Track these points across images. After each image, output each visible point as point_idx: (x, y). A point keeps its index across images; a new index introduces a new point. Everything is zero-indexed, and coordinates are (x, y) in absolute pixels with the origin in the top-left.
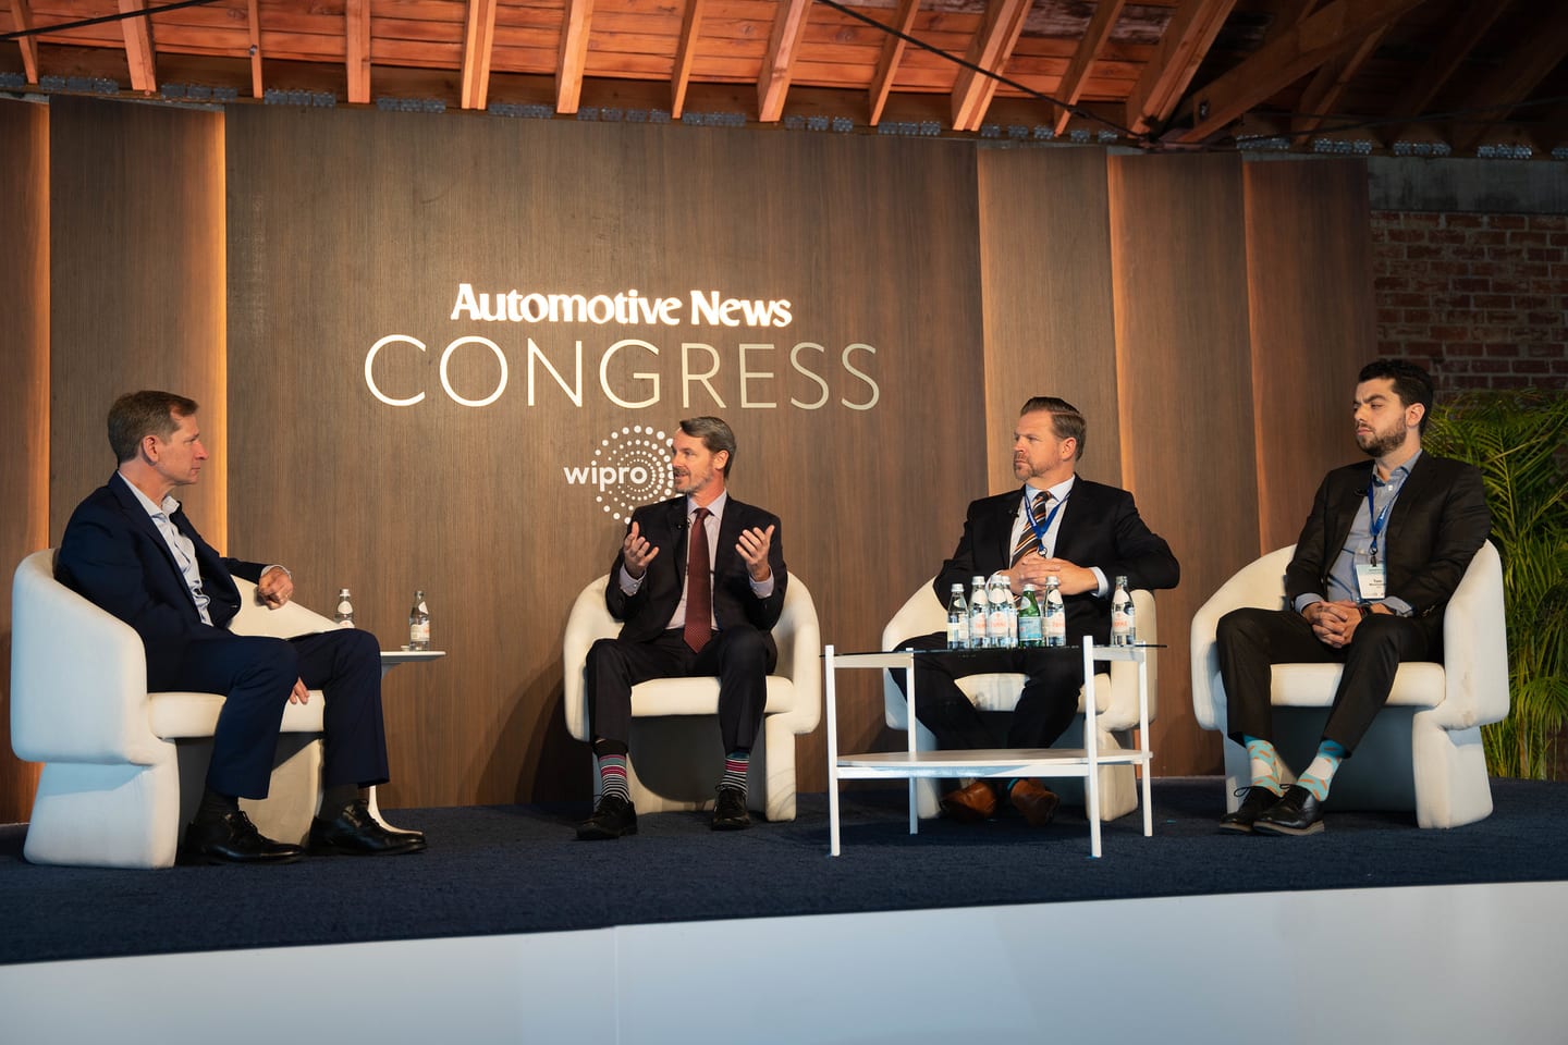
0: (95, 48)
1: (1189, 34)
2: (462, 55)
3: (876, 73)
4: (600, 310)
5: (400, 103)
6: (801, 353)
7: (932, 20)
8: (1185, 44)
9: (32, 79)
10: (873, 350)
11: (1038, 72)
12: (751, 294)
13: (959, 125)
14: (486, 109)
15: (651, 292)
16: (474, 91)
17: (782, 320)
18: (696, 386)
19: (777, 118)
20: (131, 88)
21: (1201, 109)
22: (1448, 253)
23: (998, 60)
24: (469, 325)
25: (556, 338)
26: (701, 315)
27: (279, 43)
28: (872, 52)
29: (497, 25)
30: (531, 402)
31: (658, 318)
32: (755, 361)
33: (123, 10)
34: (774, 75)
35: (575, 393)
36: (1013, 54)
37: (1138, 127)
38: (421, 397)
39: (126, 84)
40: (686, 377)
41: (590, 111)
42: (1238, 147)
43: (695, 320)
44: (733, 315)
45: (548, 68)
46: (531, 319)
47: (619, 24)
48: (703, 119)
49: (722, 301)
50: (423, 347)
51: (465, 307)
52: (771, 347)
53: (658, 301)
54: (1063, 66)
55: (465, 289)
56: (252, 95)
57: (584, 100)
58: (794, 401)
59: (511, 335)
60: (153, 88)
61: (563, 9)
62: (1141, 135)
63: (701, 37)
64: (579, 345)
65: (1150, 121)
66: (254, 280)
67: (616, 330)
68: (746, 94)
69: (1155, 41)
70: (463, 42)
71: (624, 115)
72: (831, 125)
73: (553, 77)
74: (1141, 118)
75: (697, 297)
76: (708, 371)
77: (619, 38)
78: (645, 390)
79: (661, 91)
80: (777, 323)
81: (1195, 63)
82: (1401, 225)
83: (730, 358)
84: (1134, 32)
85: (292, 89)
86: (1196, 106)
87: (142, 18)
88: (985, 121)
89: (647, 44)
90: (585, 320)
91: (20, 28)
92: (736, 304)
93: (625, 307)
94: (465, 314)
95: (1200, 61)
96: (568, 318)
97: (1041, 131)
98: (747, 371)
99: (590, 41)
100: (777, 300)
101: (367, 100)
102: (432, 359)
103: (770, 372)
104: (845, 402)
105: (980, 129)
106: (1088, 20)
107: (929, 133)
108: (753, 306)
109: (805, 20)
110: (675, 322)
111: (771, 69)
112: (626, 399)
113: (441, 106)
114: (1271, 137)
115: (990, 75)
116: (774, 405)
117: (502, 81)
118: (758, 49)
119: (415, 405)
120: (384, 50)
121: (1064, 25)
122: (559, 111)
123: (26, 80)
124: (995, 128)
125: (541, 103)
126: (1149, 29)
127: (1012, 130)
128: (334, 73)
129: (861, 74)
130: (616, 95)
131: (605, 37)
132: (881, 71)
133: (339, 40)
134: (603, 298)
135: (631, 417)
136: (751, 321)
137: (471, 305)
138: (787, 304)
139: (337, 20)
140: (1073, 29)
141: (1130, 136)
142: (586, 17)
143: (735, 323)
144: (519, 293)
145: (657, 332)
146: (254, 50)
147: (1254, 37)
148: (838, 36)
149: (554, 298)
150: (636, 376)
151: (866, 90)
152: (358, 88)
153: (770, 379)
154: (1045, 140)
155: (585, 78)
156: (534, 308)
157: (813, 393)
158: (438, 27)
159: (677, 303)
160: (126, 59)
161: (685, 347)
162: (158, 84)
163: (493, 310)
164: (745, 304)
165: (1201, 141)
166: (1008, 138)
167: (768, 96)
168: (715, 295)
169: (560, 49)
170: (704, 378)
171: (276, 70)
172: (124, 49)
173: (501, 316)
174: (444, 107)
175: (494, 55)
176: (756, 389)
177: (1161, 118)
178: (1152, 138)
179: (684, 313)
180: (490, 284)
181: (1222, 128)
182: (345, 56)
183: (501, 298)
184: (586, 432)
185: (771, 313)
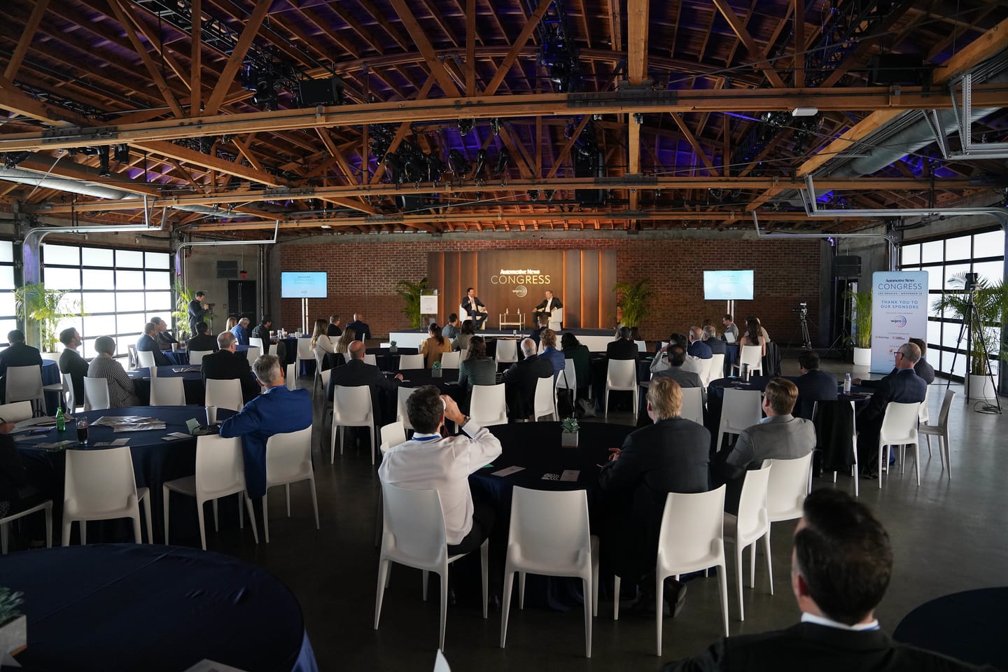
4: (517, 272)
6: (540, 277)
10: (549, 276)
12: (536, 270)
15: (523, 270)
18: (528, 281)
22: (682, 246)
24: (502, 274)
25: (512, 276)
26: (529, 273)
32: (535, 278)
35: (514, 282)
46: (509, 274)
49: (531, 271)
50: (497, 277)
52: (537, 276)
55: (502, 270)
59: (507, 276)
64: (515, 276)
67: (519, 275)
75: (528, 270)
82: (674, 241)
83: (532, 278)
93: (520, 272)
96: (514, 273)
103: (537, 279)
104: (546, 282)
112: (520, 283)
116: (537, 283)
119: (497, 283)
136: (535, 273)
143: (533, 273)
145: (524, 275)
149: (512, 271)
150: (521, 280)
157: (541, 281)
161: (527, 276)
176: (535, 281)
179: (526, 272)
183: (506, 271)
184: (516, 286)
185: (538, 272)
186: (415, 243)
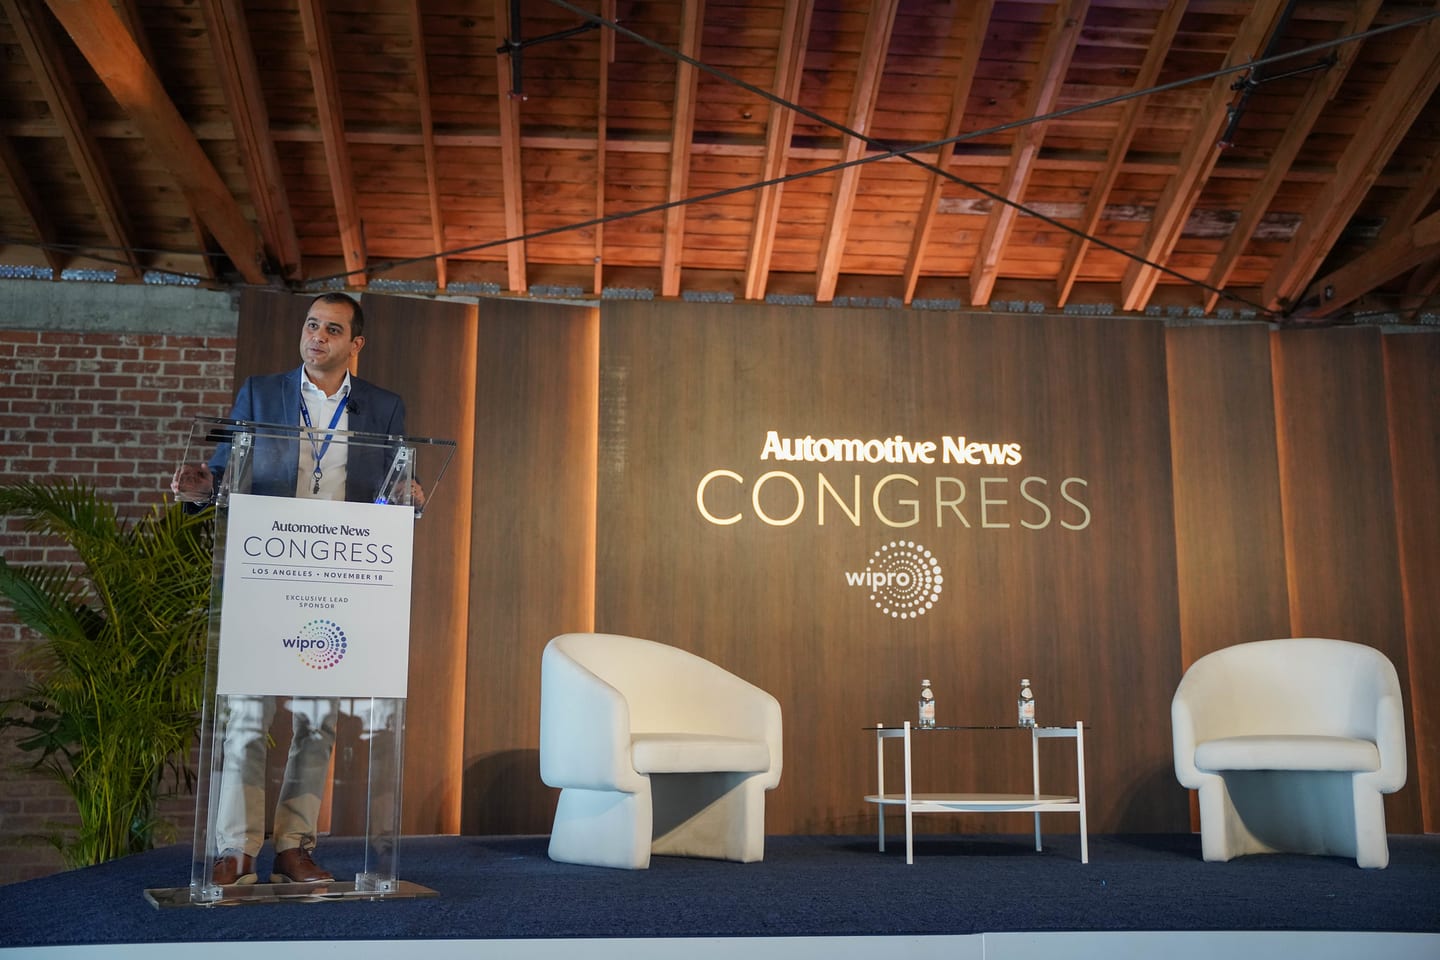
0: (485, 262)
1: (1316, 235)
2: (747, 260)
3: (1063, 267)
4: (874, 452)
5: (700, 296)
6: (1030, 486)
7: (1109, 227)
8: (1314, 241)
9: (442, 284)
10: (1085, 483)
11: (1192, 264)
12: (989, 438)
13: (1128, 306)
14: (764, 299)
15: (912, 438)
16: (755, 285)
17: (1013, 459)
18: (947, 510)
19: (985, 302)
20: (508, 290)
21: (1326, 292)
23: (1161, 256)
24: (773, 463)
25: (841, 473)
26: (951, 456)
27: (615, 254)
28: (1059, 252)
29: (778, 236)
30: (821, 522)
31: (918, 459)
32: (993, 491)
33: (509, 237)
34: (985, 270)
35: (854, 515)
36: (1174, 252)
37: (1273, 306)
38: (739, 517)
39: (505, 288)
40: (940, 503)
41: (843, 299)
42: (1356, 321)
43: (946, 460)
44: (975, 456)
45: (810, 267)
46: (822, 459)
47: (867, 234)
48: (928, 304)
49: (967, 444)
50: (740, 479)
51: (771, 450)
52: (1005, 480)
53: (918, 444)
54: (1211, 260)
55: (772, 436)
56: (593, 292)
57: (838, 292)
58: (1023, 523)
59: (807, 471)
60: (524, 289)
61: (824, 224)
62: (1278, 312)
63: (930, 243)
64: (857, 478)
65: (1283, 301)
66: (618, 430)
67: (885, 467)
68: (959, 285)
69: (1287, 240)
70: (749, 249)
71: (868, 302)
72: (1027, 308)
73: (815, 273)
74: (1275, 299)
75: (947, 441)
76: (956, 498)
77: (865, 244)
78: (908, 513)
79: (894, 284)
80: (1009, 461)
81: (1320, 256)
83: (973, 488)
84: (1271, 233)
85: (622, 287)
86: (1322, 291)
87: (522, 242)
88: (1150, 302)
89: (886, 248)
90: (862, 460)
91: (438, 252)
92: (978, 447)
93: (893, 449)
94: (772, 455)
95: (1326, 254)
96: (849, 458)
97: (1193, 310)
98: (987, 498)
99: (846, 247)
100: (1009, 444)
101: (676, 293)
102: (747, 489)
103: (1004, 499)
104: (1063, 523)
105: (1145, 310)
106: (1233, 225)
107: (1104, 313)
108: (991, 448)
109: (1011, 228)
110: (931, 461)
111: (982, 265)
112: (893, 520)
113: (730, 297)
114: (1383, 313)
115: (1156, 266)
116: (1007, 526)
117: (777, 278)
118: (971, 251)
119: (735, 524)
120: (691, 257)
121: (1215, 228)
122: (819, 299)
123: (438, 287)
124: (1157, 308)
125: (804, 293)
126: (1283, 231)
127: (1170, 310)
128: (653, 274)
129: (1051, 268)
130: (861, 287)
131: (854, 244)
132: (1067, 266)
133: (658, 251)
134: (875, 442)
135: (898, 534)
136: (990, 461)
137: (776, 449)
138: (1018, 447)
139: (658, 236)
140: (1221, 232)
141: (1266, 313)
142: (843, 230)
143: (977, 462)
144: (812, 438)
145: (917, 469)
146: (598, 260)
147: (1369, 235)
148: (1034, 240)
149: (839, 443)
150: (901, 502)
151: (1054, 280)
152: (670, 285)
153: (1003, 505)
154: (1197, 317)
155: (840, 274)
156: (823, 450)
157: (1038, 516)
158: (732, 240)
159: (932, 447)
160: (507, 269)
161: (939, 480)
162: (528, 285)
163: (793, 452)
164: (984, 447)
165: (1326, 316)
166: (1166, 316)
167: (979, 287)
168: (962, 440)
169: (821, 254)
170: (953, 504)
171: (611, 273)
172: (506, 262)
173: (798, 457)
174: (732, 298)
175: (773, 259)
176: (994, 514)
177: (1292, 298)
178: (1285, 314)
179: (937, 454)
180: (791, 432)
181: (1344, 307)
182: (662, 261)
183: (798, 442)
184: (863, 545)
185: (1005, 454)
186: (125, 343)
